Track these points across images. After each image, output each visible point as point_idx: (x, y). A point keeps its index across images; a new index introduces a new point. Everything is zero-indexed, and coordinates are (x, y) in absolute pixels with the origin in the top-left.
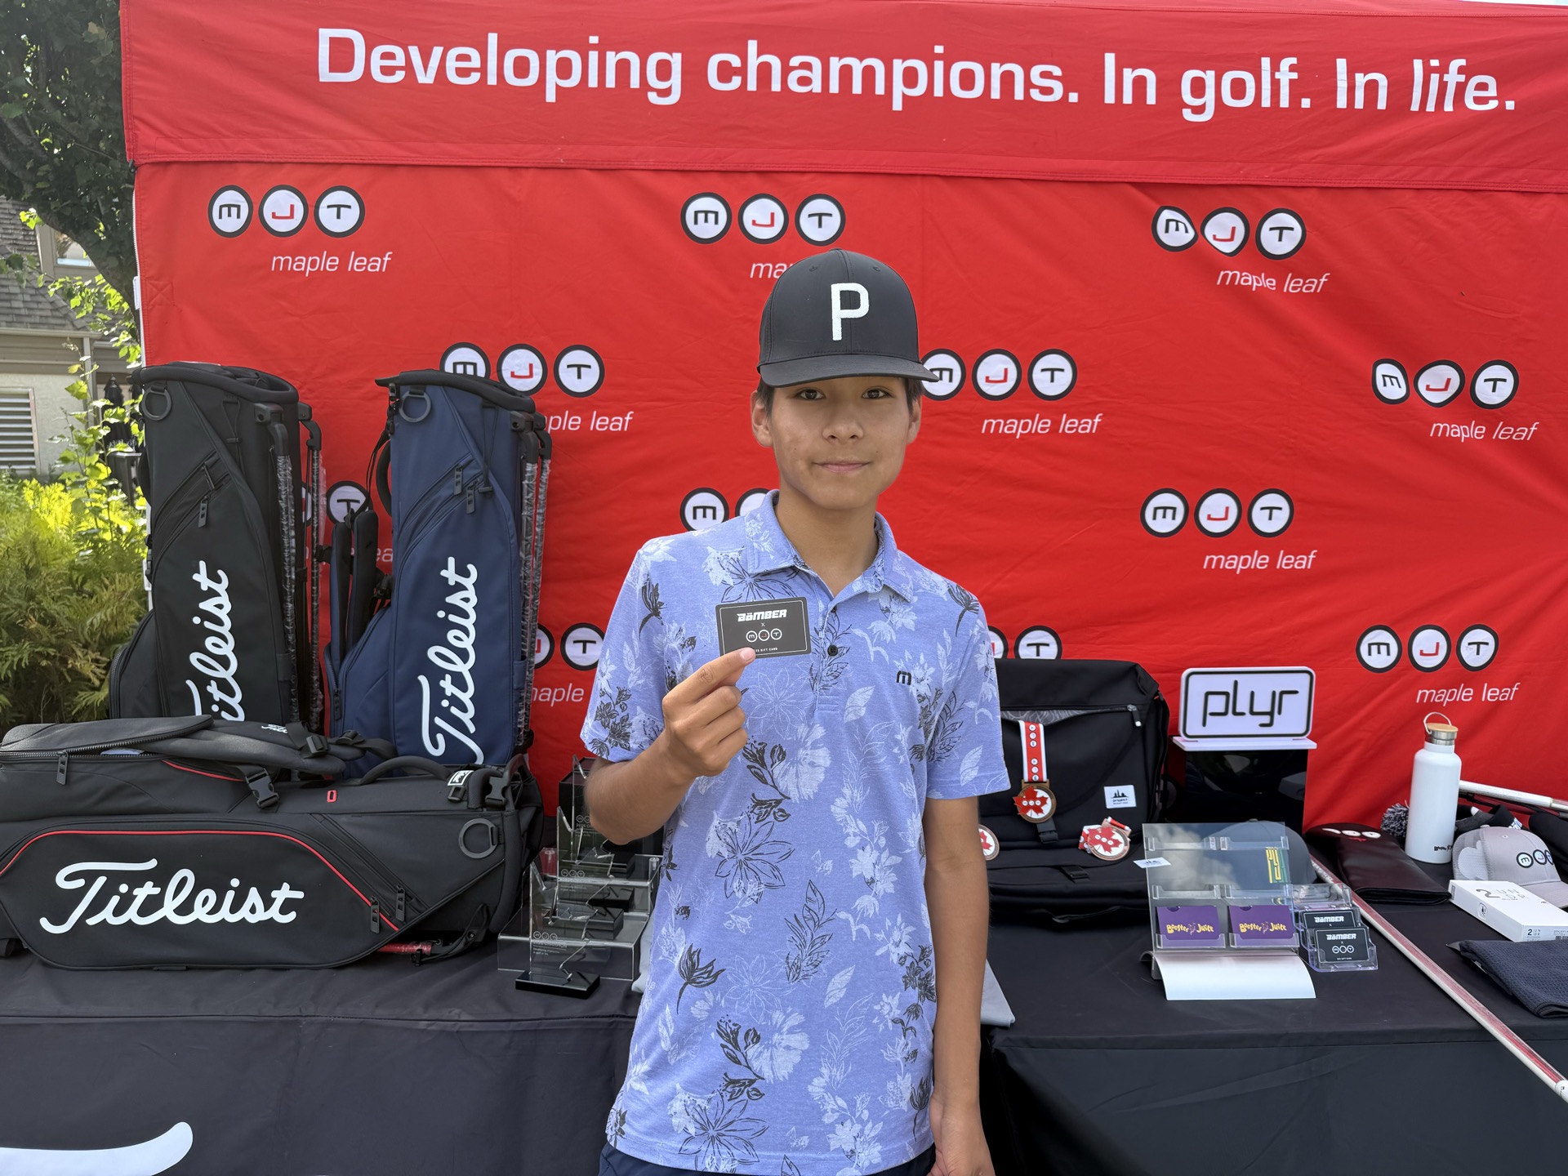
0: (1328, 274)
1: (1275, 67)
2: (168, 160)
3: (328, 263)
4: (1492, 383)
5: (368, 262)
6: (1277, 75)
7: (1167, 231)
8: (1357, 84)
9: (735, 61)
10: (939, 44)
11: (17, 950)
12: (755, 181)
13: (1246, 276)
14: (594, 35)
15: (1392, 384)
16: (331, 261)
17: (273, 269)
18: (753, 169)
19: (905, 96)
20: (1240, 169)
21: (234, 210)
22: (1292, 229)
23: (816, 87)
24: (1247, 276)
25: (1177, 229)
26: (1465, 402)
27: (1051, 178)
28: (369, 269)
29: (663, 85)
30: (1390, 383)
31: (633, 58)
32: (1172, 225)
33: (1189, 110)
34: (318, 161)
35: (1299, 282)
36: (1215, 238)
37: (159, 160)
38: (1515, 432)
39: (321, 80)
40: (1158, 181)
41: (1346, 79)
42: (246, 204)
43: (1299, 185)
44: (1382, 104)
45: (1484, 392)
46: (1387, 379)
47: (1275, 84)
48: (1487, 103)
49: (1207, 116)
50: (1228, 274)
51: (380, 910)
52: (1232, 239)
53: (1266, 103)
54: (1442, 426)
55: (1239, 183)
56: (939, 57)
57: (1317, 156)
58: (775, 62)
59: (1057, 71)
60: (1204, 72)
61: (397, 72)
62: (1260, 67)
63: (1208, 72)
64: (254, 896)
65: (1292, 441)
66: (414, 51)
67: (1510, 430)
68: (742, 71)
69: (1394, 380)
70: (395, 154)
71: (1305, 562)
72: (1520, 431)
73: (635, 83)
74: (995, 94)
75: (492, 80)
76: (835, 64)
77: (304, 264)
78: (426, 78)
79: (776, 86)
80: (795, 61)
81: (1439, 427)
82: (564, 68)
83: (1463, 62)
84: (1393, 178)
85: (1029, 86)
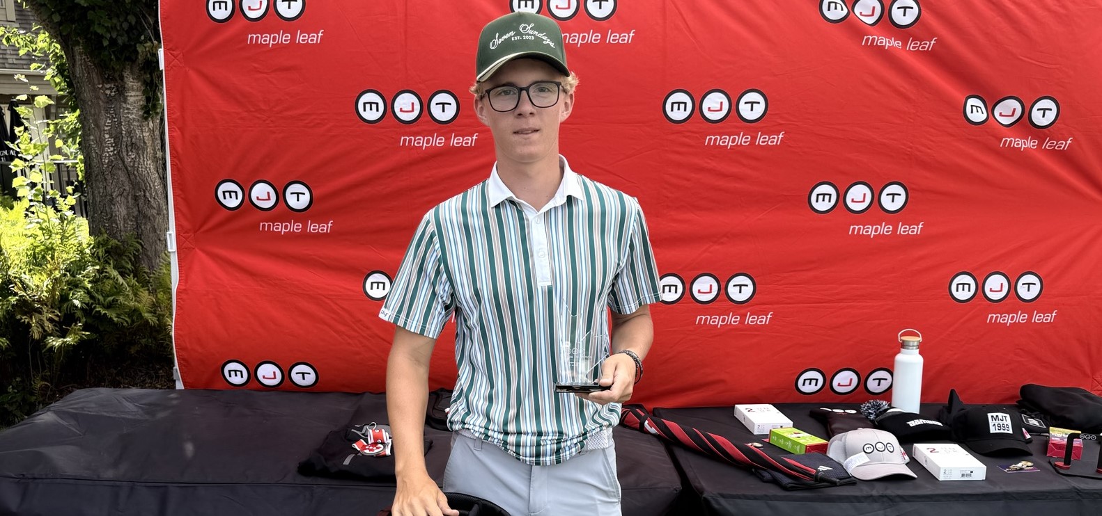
0: (936, 39)
3: (284, 38)
4: (1042, 111)
5: (309, 37)
7: (829, 9)
13: (881, 39)
15: (978, 112)
16: (286, 37)
17: (249, 43)
21: (223, 5)
22: (912, 8)
25: (836, 8)
26: (1025, 124)
28: (309, 42)
30: (976, 111)
32: (833, 5)
35: (917, 43)
36: (861, 14)
38: (1057, 144)
42: (231, 1)
45: (1037, 117)
46: (974, 108)
50: (869, 38)
52: (873, 15)
54: (1009, 139)
65: (909, 149)
67: (1054, 143)
69: (978, 109)
71: (916, 230)
72: (1060, 143)
77: (268, 39)
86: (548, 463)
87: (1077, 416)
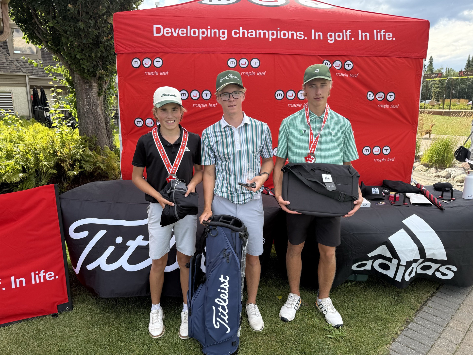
0: (358, 74)
2: (123, 52)
4: (390, 96)
5: (164, 73)
6: (347, 34)
8: (363, 35)
9: (238, 31)
10: (279, 27)
12: (242, 55)
14: (209, 26)
17: (145, 75)
19: (272, 38)
20: (340, 52)
21: (137, 63)
22: (351, 64)
23: (254, 36)
24: (342, 74)
25: (327, 65)
26: (385, 100)
27: (302, 54)
29: (223, 36)
31: (217, 31)
33: (329, 41)
34: (154, 52)
35: (352, 75)
36: (335, 66)
38: (395, 106)
39: (154, 35)
40: (324, 55)
41: (360, 34)
42: (139, 61)
43: (352, 55)
44: (368, 39)
45: (389, 98)
46: (370, 95)
48: (390, 38)
49: (333, 42)
50: (338, 74)
52: (339, 66)
53: (345, 39)
55: (340, 55)
56: (279, 30)
57: (356, 50)
58: (246, 31)
59: (303, 33)
61: (169, 34)
62: (343, 32)
63: (333, 33)
65: (350, 108)
66: (173, 29)
70: (169, 50)
73: (217, 36)
74: (290, 37)
75: (189, 35)
76: (258, 32)
77: (151, 74)
78: (175, 35)
79: (246, 36)
80: (250, 31)
81: (380, 105)
82: (203, 33)
83: (384, 30)
84: (371, 54)
85: (297, 36)
86: (242, 204)
87: (399, 189)
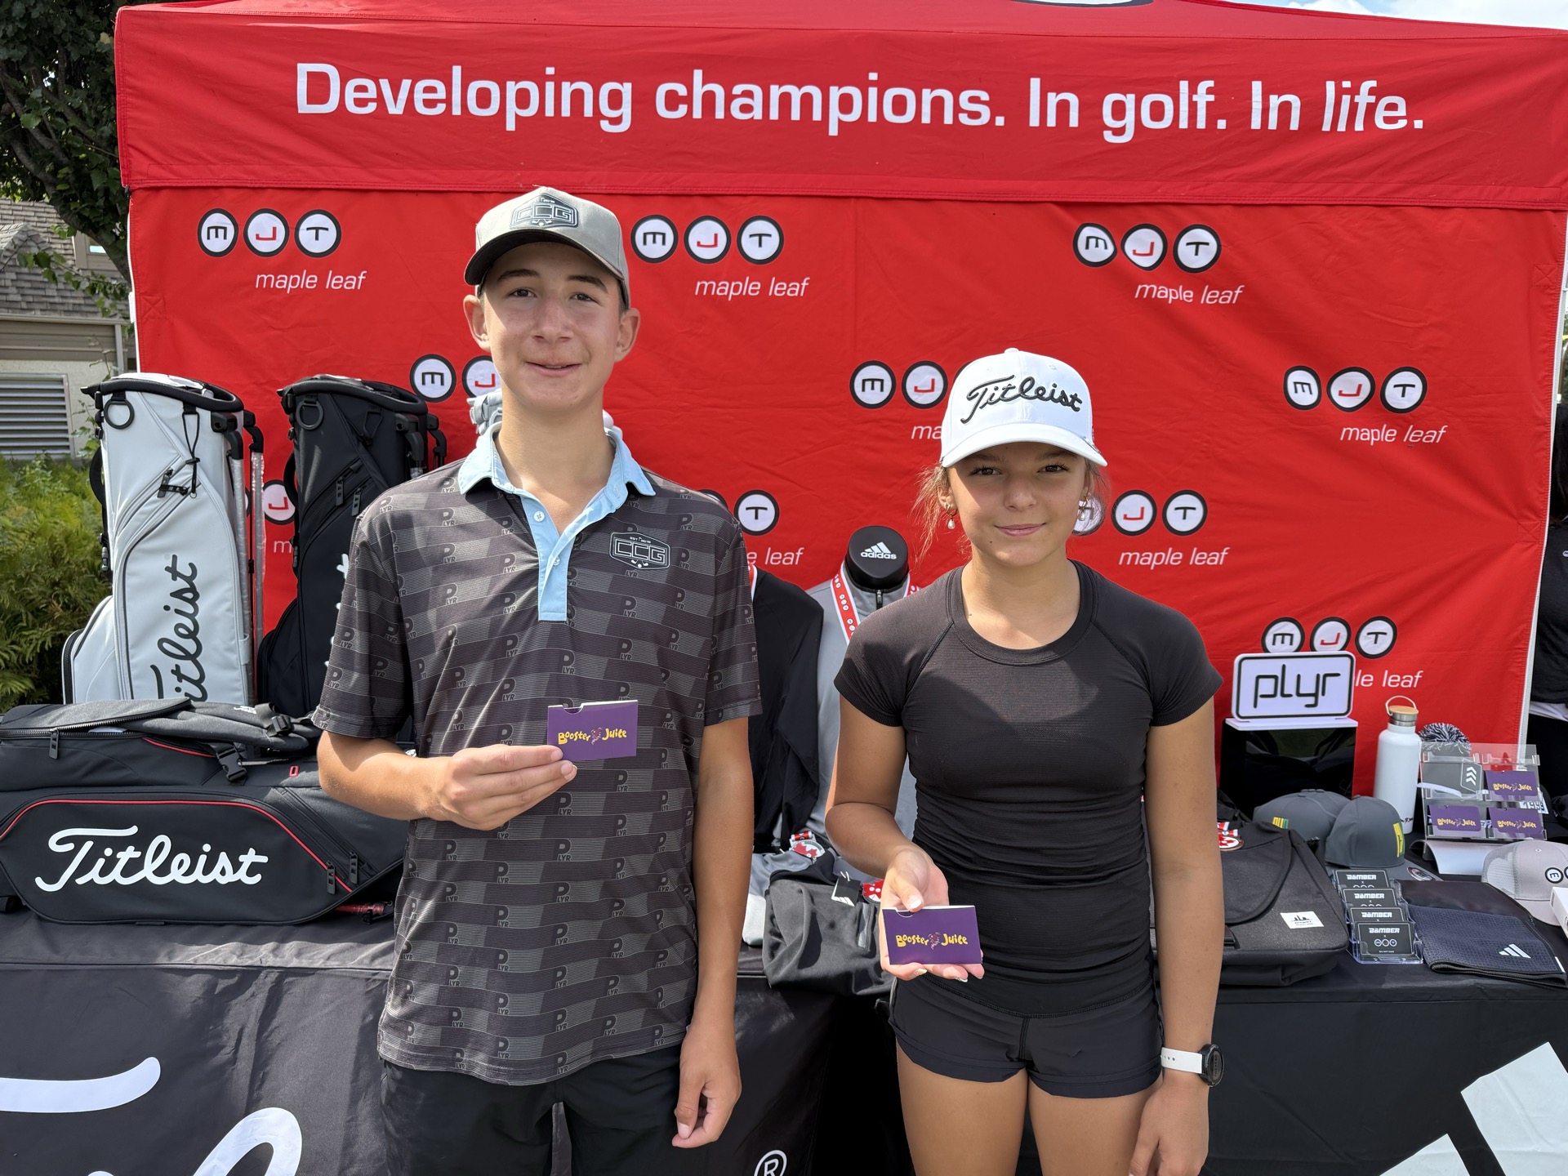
0: (1243, 286)
1: (1193, 90)
2: (159, 185)
3: (308, 281)
4: (1401, 388)
5: (344, 281)
6: (1195, 98)
7: (1087, 247)
8: (1271, 105)
9: (682, 90)
10: (873, 71)
11: (15, 907)
12: (699, 201)
13: (1162, 289)
14: (550, 66)
15: (1304, 391)
16: (311, 279)
17: (257, 286)
18: (698, 193)
19: (840, 122)
20: (1158, 188)
21: (221, 232)
22: (1207, 244)
23: (757, 114)
24: (1164, 289)
25: (1097, 246)
26: (1375, 407)
27: (977, 199)
28: (345, 287)
29: (614, 114)
30: (1302, 389)
31: (586, 88)
32: (1092, 242)
33: (1110, 132)
34: (297, 186)
35: (1215, 294)
36: (1134, 253)
37: (152, 185)
38: (1424, 435)
39: (300, 112)
40: (1079, 200)
41: (1260, 100)
42: (232, 227)
43: (1214, 202)
44: (1294, 125)
45: (1396, 398)
46: (1299, 386)
47: (1193, 106)
48: (1396, 122)
49: (1127, 137)
50: (1145, 288)
51: (336, 874)
52: (1151, 254)
53: (1184, 124)
54: (1351, 430)
55: (1156, 201)
56: (873, 83)
57: (1232, 175)
58: (719, 90)
59: (985, 96)
60: (1125, 95)
61: (370, 104)
62: (1179, 90)
63: (1128, 95)
64: (223, 860)
65: (1205, 445)
66: (385, 84)
67: (1419, 433)
68: (688, 100)
69: (1306, 387)
70: (366, 179)
71: (1218, 558)
72: (1430, 434)
73: (588, 111)
74: (926, 119)
75: (457, 111)
76: (775, 91)
77: (285, 282)
78: (396, 109)
79: (720, 114)
80: (738, 89)
81: (1349, 432)
82: (523, 99)
83: (1373, 83)
84: (1303, 195)
85: (957, 109)
